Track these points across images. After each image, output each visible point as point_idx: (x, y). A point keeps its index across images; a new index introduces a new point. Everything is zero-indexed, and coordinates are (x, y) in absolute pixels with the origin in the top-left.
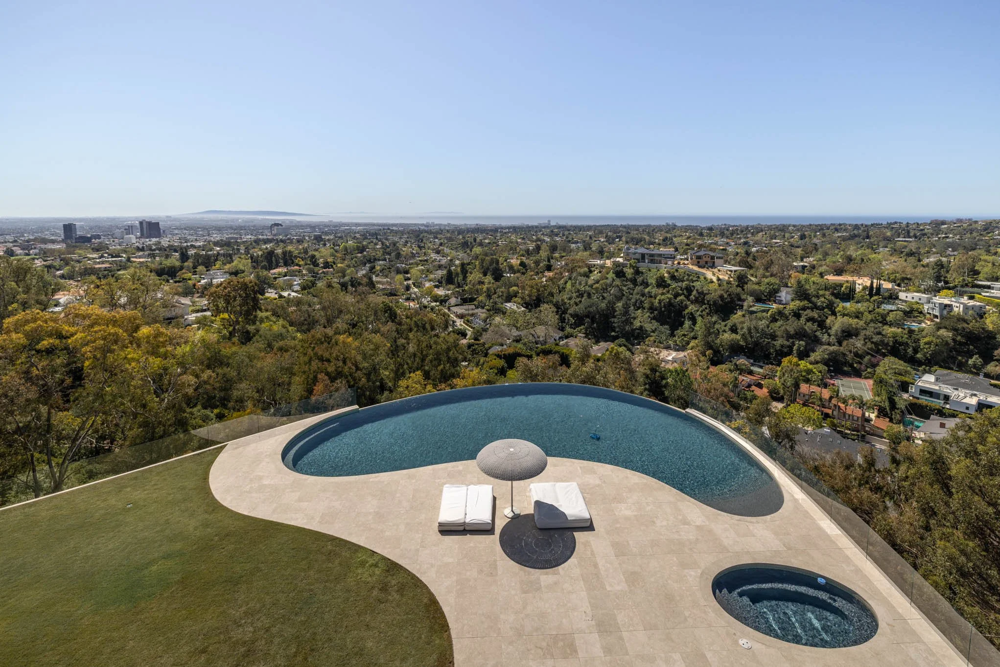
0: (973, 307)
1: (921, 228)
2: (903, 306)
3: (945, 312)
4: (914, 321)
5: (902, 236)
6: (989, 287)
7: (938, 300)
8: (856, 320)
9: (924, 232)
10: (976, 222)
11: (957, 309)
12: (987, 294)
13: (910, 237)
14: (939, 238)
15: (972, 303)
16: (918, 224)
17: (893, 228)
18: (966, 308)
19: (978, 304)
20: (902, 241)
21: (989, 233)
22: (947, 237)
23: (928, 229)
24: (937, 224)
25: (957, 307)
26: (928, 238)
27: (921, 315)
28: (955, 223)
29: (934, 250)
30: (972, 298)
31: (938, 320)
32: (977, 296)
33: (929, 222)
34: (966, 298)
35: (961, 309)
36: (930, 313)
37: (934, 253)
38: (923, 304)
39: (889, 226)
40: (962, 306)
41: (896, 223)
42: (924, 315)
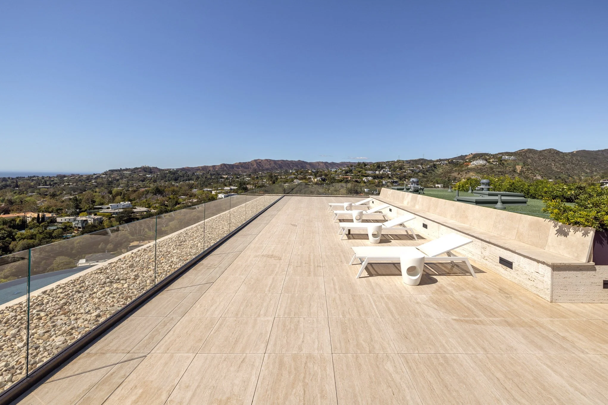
0: (97, 219)
1: (52, 179)
2: (60, 226)
3: (84, 225)
4: (68, 233)
5: (41, 185)
6: (101, 208)
7: (80, 218)
8: (33, 240)
9: (54, 182)
10: (82, 176)
11: (90, 221)
12: (102, 212)
13: (47, 185)
14: (65, 185)
15: (96, 217)
16: (50, 177)
17: (33, 180)
18: (94, 220)
19: (99, 217)
20: (42, 188)
21: (90, 182)
22: (69, 185)
23: (56, 180)
24: (61, 177)
25: (90, 220)
26: (59, 185)
27: (72, 229)
28: (71, 177)
29: (64, 192)
30: (95, 215)
31: (81, 230)
32: (98, 213)
33: (55, 176)
34: (93, 215)
35: (92, 221)
36: (75, 227)
37: (66, 194)
38: (71, 222)
39: (31, 178)
40: (92, 219)
41: (34, 176)
42: (73, 228)
